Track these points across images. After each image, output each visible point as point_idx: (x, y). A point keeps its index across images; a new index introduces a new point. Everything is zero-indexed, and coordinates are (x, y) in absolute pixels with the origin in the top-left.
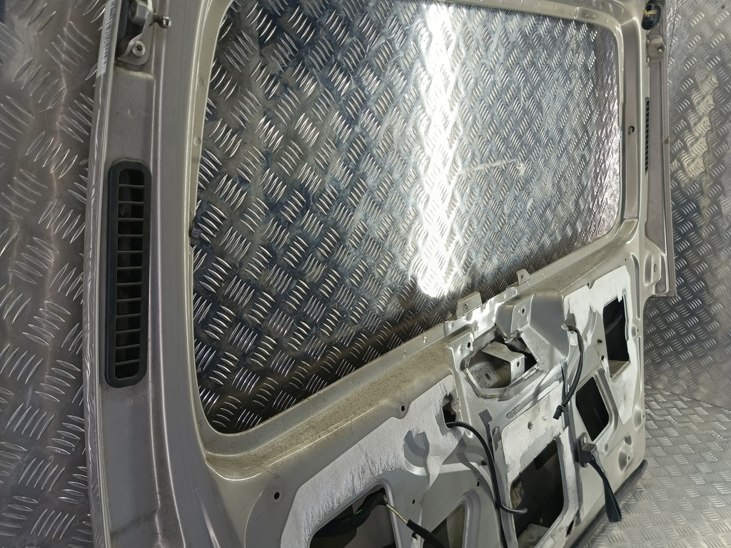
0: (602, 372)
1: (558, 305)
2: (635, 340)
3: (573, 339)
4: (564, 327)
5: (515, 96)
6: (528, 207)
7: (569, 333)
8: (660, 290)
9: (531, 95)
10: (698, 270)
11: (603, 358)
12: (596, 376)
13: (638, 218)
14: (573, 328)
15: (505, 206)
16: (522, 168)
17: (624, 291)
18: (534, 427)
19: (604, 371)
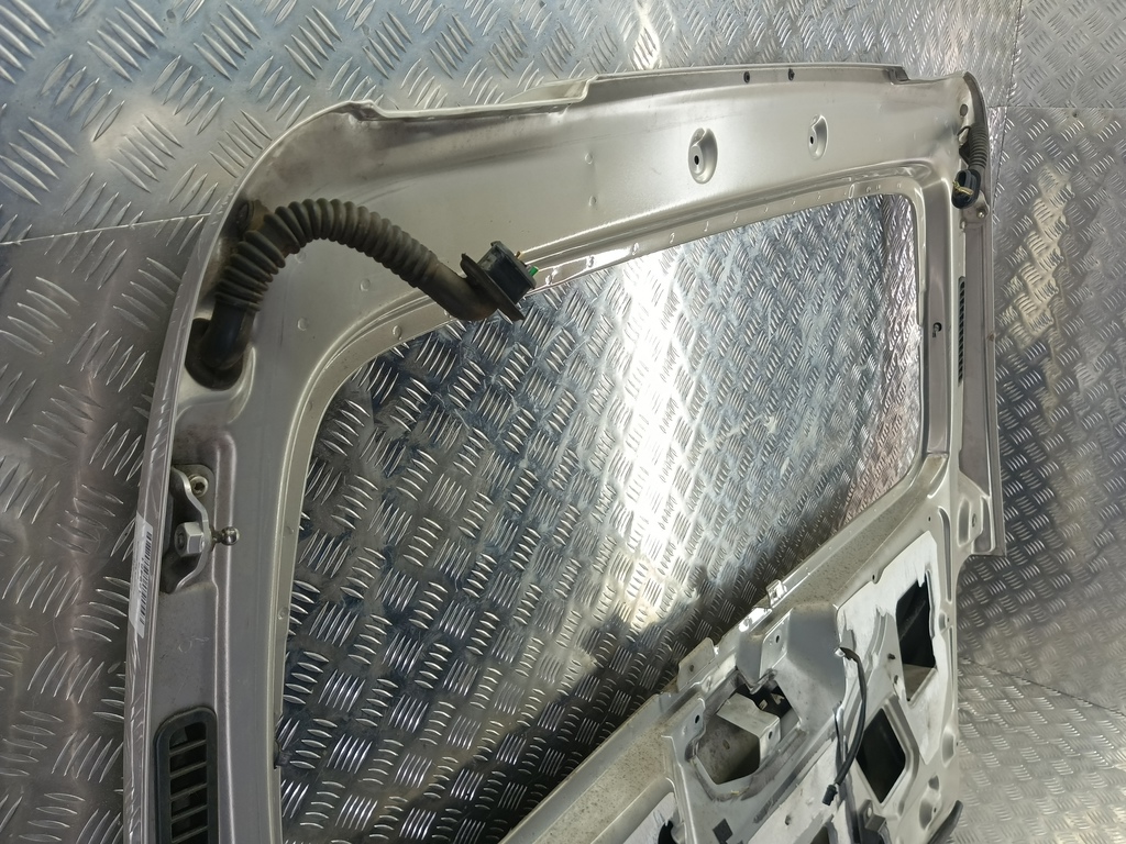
0: (895, 700)
1: (829, 622)
2: (943, 634)
3: (851, 669)
4: (838, 652)
5: (761, 331)
6: (782, 471)
7: (845, 660)
8: (982, 547)
9: (783, 319)
10: (1040, 499)
11: (896, 678)
12: (886, 707)
13: (948, 452)
14: (850, 654)
15: (748, 484)
16: (772, 424)
17: (928, 567)
18: (794, 821)
19: (898, 697)
